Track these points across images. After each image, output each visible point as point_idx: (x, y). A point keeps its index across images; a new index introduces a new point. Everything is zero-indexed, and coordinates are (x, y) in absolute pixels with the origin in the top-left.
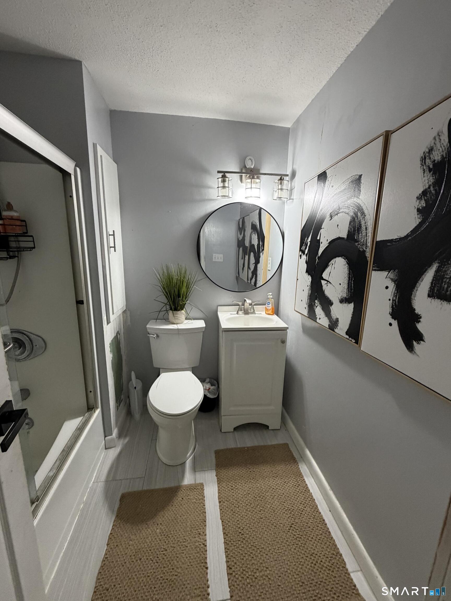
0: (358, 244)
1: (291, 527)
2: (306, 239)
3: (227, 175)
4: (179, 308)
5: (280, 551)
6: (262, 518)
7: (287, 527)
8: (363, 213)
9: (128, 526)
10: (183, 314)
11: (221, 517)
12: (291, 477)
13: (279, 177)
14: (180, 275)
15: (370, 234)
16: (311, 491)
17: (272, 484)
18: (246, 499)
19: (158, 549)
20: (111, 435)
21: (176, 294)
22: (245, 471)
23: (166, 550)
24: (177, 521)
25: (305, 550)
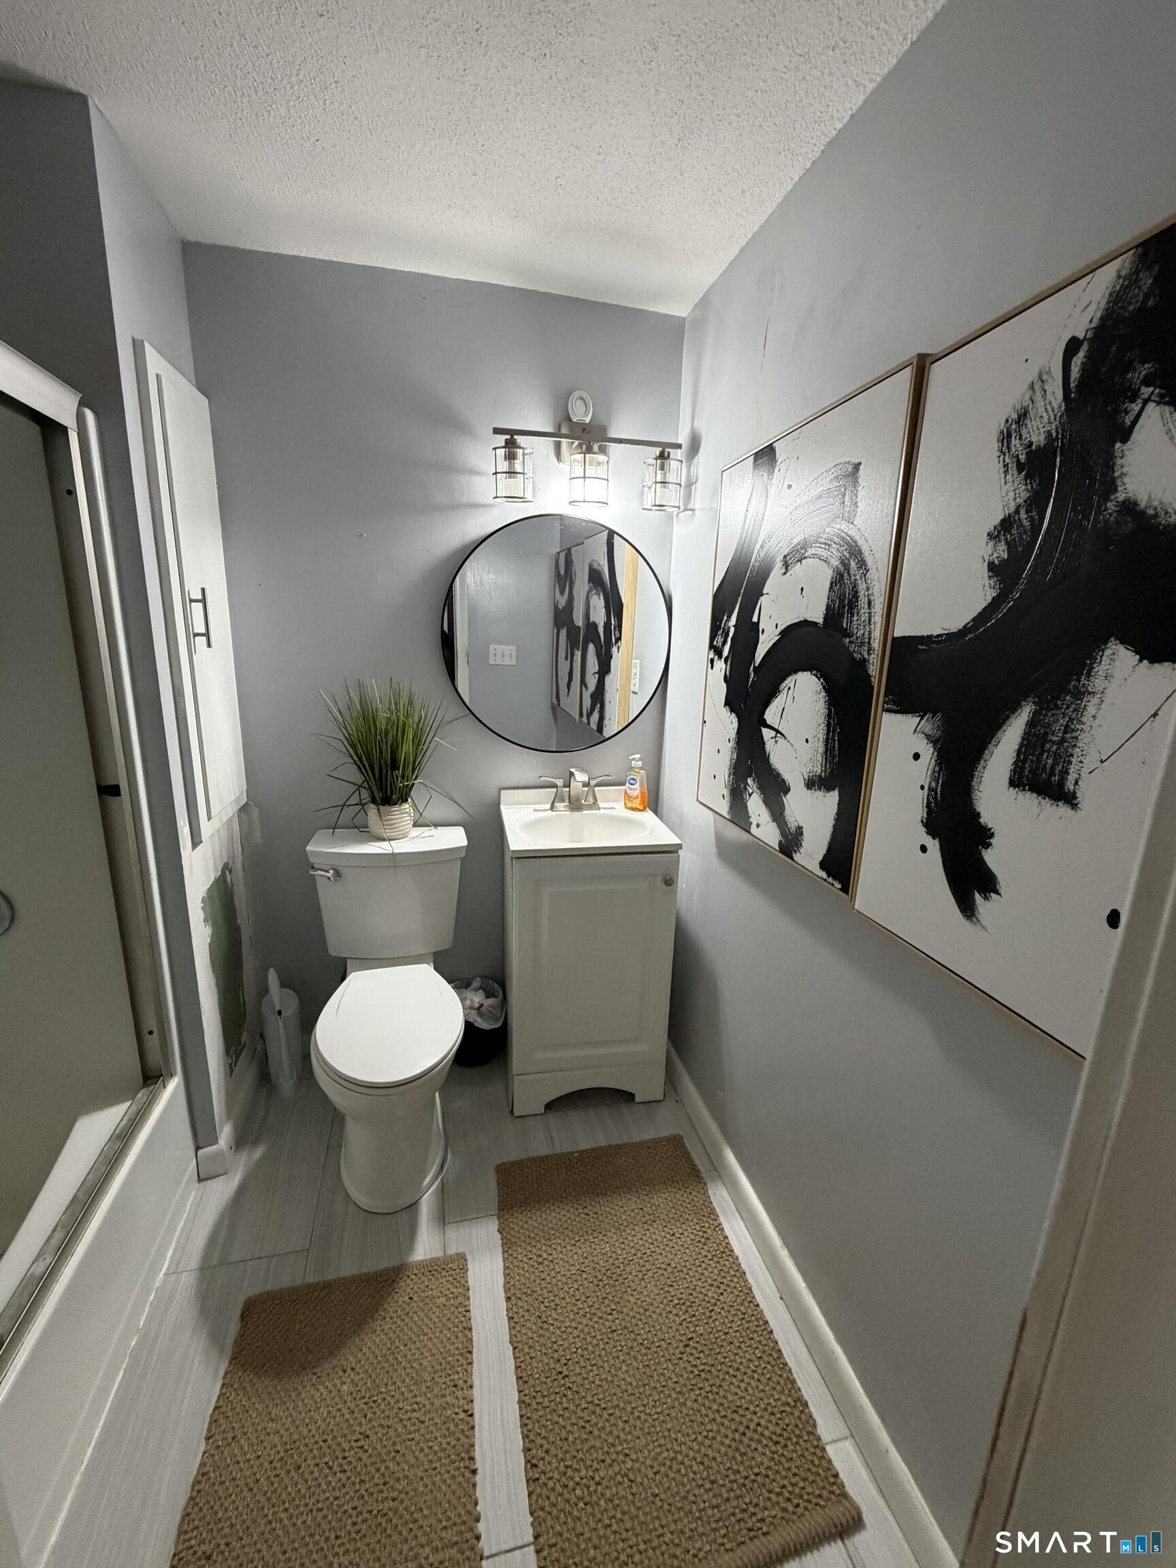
0: (851, 642)
1: (687, 1346)
2: (725, 618)
3: (520, 439)
4: (394, 797)
5: (659, 1410)
6: (615, 1331)
7: (677, 1347)
8: (862, 564)
9: (263, 1382)
10: (406, 813)
11: (511, 1338)
12: (688, 1220)
13: (658, 451)
14: (396, 709)
15: (878, 619)
16: (737, 1252)
17: (640, 1242)
18: (576, 1286)
19: (345, 1436)
20: (215, 1142)
21: (385, 762)
22: (574, 1213)
23: (368, 1437)
24: (397, 1359)
25: (719, 1400)
